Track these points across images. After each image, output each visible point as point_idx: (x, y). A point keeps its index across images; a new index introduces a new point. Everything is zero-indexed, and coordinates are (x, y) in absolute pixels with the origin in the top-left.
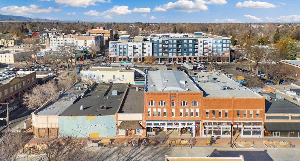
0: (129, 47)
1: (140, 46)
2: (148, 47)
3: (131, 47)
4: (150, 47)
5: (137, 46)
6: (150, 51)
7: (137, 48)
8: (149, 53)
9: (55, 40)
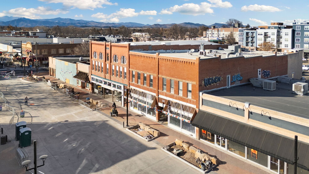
0: (259, 35)
1: (273, 34)
2: (286, 35)
3: (261, 35)
4: (288, 35)
5: (269, 34)
6: (287, 41)
7: (269, 36)
8: (286, 43)
9: (210, 34)
